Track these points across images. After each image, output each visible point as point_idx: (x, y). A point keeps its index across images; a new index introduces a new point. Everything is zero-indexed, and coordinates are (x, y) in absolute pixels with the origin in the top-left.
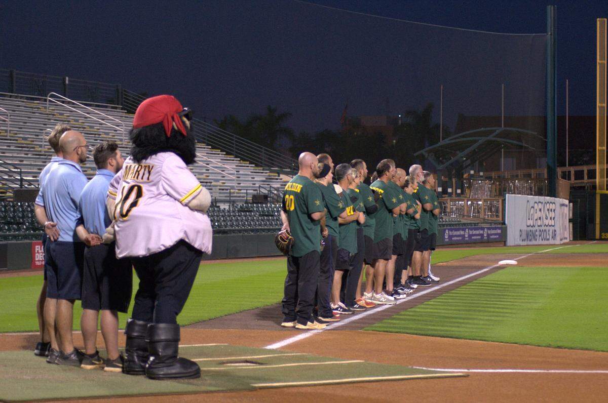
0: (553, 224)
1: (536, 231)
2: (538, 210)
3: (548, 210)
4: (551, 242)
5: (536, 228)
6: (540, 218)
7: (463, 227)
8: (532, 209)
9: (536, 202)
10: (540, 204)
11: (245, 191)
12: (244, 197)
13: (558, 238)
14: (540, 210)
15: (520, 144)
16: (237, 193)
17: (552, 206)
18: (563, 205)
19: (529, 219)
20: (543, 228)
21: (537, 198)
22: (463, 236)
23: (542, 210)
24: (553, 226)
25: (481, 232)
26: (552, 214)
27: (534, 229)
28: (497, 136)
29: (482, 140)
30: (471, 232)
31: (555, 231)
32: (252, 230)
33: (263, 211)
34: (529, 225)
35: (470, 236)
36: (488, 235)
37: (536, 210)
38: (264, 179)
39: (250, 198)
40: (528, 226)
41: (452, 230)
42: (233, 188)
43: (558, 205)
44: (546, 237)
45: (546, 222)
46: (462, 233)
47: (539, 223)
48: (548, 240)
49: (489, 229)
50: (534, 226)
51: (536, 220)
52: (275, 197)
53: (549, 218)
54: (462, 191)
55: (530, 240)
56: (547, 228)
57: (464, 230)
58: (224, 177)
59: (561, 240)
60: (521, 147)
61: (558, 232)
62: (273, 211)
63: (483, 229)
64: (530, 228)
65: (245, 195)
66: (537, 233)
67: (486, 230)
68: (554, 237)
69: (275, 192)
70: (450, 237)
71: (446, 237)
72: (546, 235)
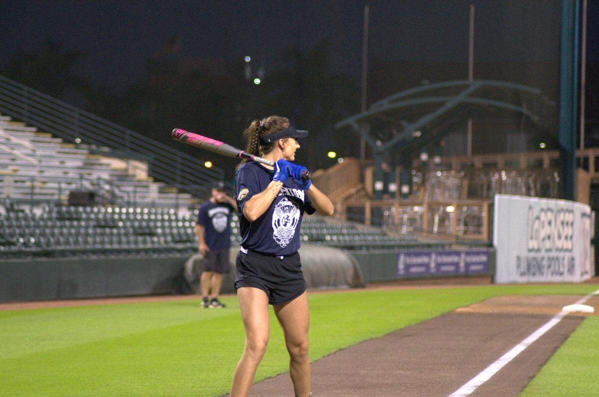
0: (570, 247)
1: (543, 259)
2: (546, 224)
3: (562, 223)
4: (567, 278)
5: (543, 253)
6: (549, 237)
7: (426, 249)
8: (537, 222)
9: (542, 210)
10: (549, 214)
11: (55, 185)
12: (53, 194)
13: (578, 270)
14: (550, 223)
15: (519, 109)
16: (41, 188)
17: (569, 217)
18: (584, 215)
19: (532, 238)
20: (553, 254)
21: (544, 202)
22: (427, 266)
23: (553, 223)
24: (570, 251)
25: (455, 259)
26: (568, 231)
27: (539, 255)
28: (471, 95)
29: (452, 102)
30: (440, 259)
31: (573, 259)
32: (94, 252)
33: (97, 220)
34: (531, 246)
35: (438, 265)
36: (467, 265)
37: (543, 223)
38: (79, 164)
39: (65, 197)
40: (530, 251)
41: (409, 255)
42: (33, 179)
43: (578, 214)
44: (559, 269)
45: (560, 244)
46: (425, 260)
47: (548, 244)
48: (562, 274)
49: (468, 254)
50: (538, 250)
51: (544, 239)
52: (108, 196)
53: (563, 238)
54: (411, 189)
55: (534, 274)
56: (561, 255)
57: (428, 255)
58: (13, 160)
59: (582, 274)
60: (520, 114)
61: (577, 262)
62: (113, 220)
63: (458, 254)
64: (532, 254)
65: (56, 192)
66: (545, 263)
67: (463, 256)
68: (571, 269)
69: (107, 187)
70: (408, 267)
71: (401, 266)
72: (559, 266)
